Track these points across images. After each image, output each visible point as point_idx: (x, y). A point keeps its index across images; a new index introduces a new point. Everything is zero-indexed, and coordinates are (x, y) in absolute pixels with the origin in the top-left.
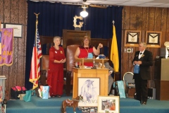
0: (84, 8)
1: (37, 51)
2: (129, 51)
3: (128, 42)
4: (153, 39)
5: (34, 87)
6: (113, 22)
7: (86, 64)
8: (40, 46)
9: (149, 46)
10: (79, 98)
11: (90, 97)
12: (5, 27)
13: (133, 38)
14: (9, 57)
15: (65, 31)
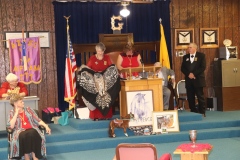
0: (125, 5)
1: (70, 63)
3: (179, 44)
4: (209, 38)
5: (70, 108)
6: (160, 20)
8: (74, 57)
9: (204, 47)
10: (129, 117)
11: (143, 114)
12: (28, 36)
13: (184, 38)
14: (37, 73)
15: (101, 36)
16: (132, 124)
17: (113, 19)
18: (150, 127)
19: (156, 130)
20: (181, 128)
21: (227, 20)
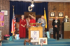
1: (14, 21)
2: (51, 20)
3: (50, 16)
4: (61, 15)
5: (13, 35)
6: (44, 8)
7: (33, 25)
8: (15, 19)
9: (59, 17)
10: (31, 39)
11: (36, 38)
12: (1, 11)
13: (52, 15)
16: (32, 41)
18: (38, 43)
19: (40, 43)
20: (48, 43)
21: (67, 9)
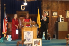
0: (25, 1)
1: (5, 20)
4: (55, 14)
5: (5, 36)
6: (38, 7)
8: (7, 18)
9: (53, 17)
10: (24, 40)
11: (29, 39)
15: (17, 11)
16: (25, 43)
17: (22, 6)
18: (32, 44)
20: (42, 45)
21: (61, 8)
